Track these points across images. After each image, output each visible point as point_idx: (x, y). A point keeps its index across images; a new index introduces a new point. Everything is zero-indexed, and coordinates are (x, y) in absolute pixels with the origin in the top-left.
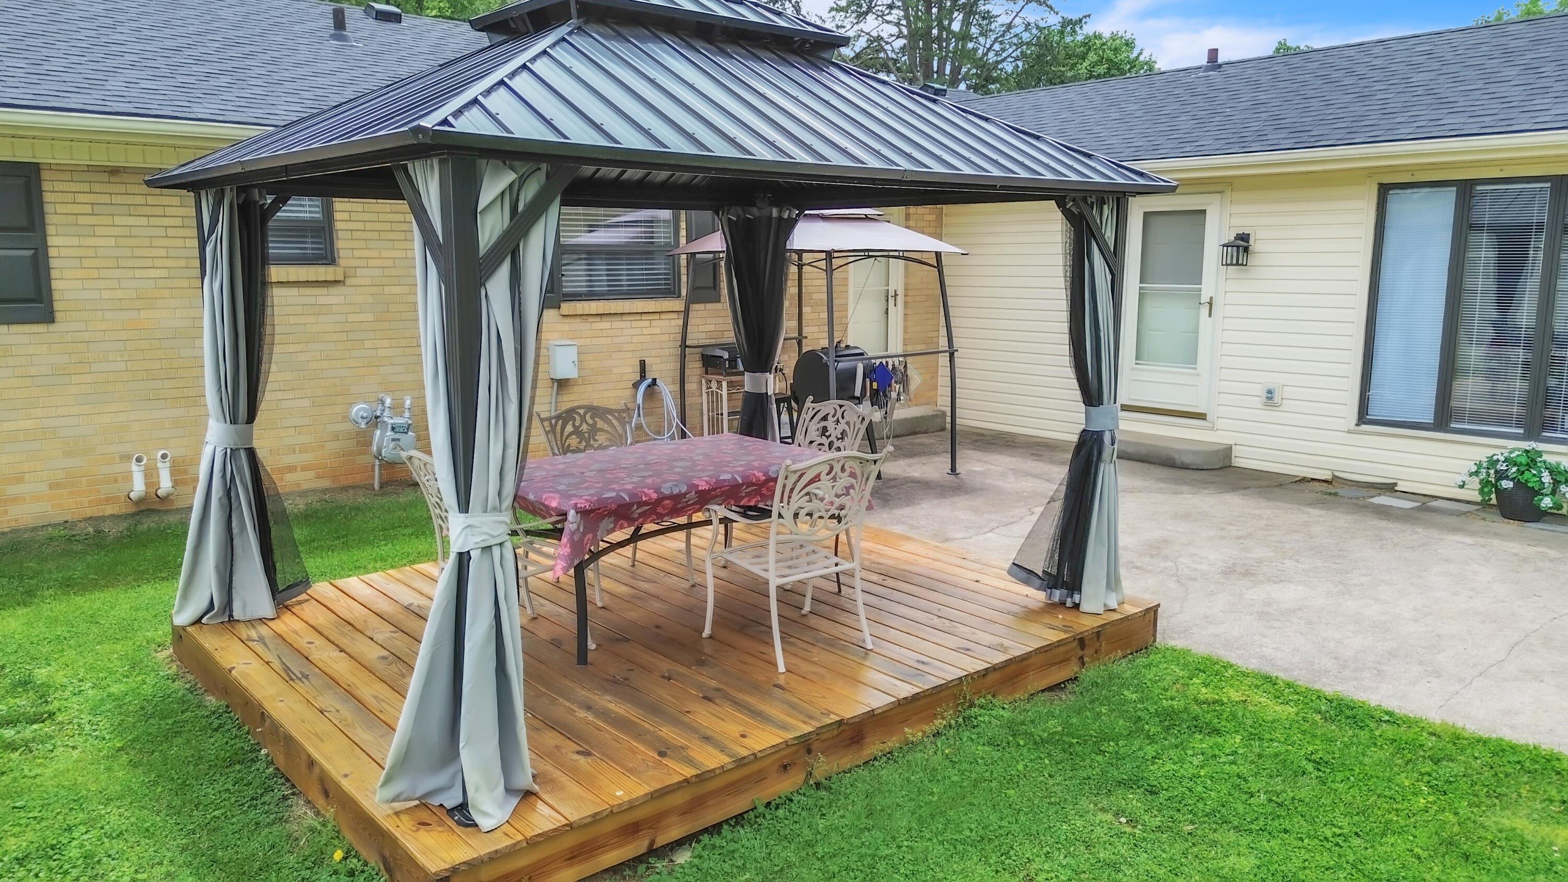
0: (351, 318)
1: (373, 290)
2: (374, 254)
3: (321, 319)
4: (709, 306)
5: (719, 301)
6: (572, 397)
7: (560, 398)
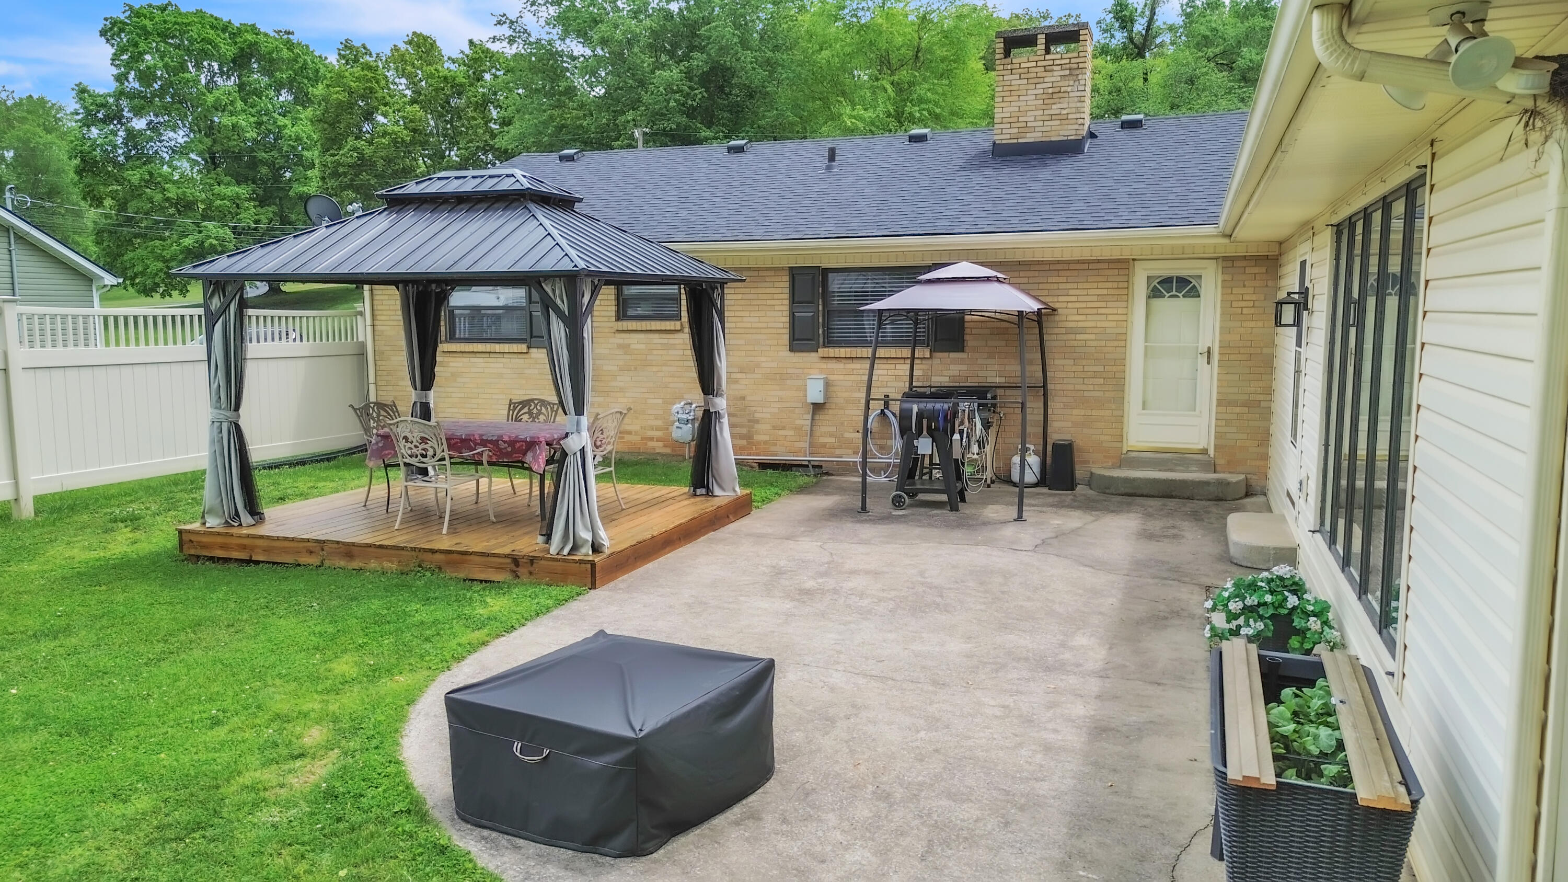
0: (686, 353)
3: (671, 352)
4: (953, 355)
5: (963, 351)
6: (827, 417)
7: (817, 417)
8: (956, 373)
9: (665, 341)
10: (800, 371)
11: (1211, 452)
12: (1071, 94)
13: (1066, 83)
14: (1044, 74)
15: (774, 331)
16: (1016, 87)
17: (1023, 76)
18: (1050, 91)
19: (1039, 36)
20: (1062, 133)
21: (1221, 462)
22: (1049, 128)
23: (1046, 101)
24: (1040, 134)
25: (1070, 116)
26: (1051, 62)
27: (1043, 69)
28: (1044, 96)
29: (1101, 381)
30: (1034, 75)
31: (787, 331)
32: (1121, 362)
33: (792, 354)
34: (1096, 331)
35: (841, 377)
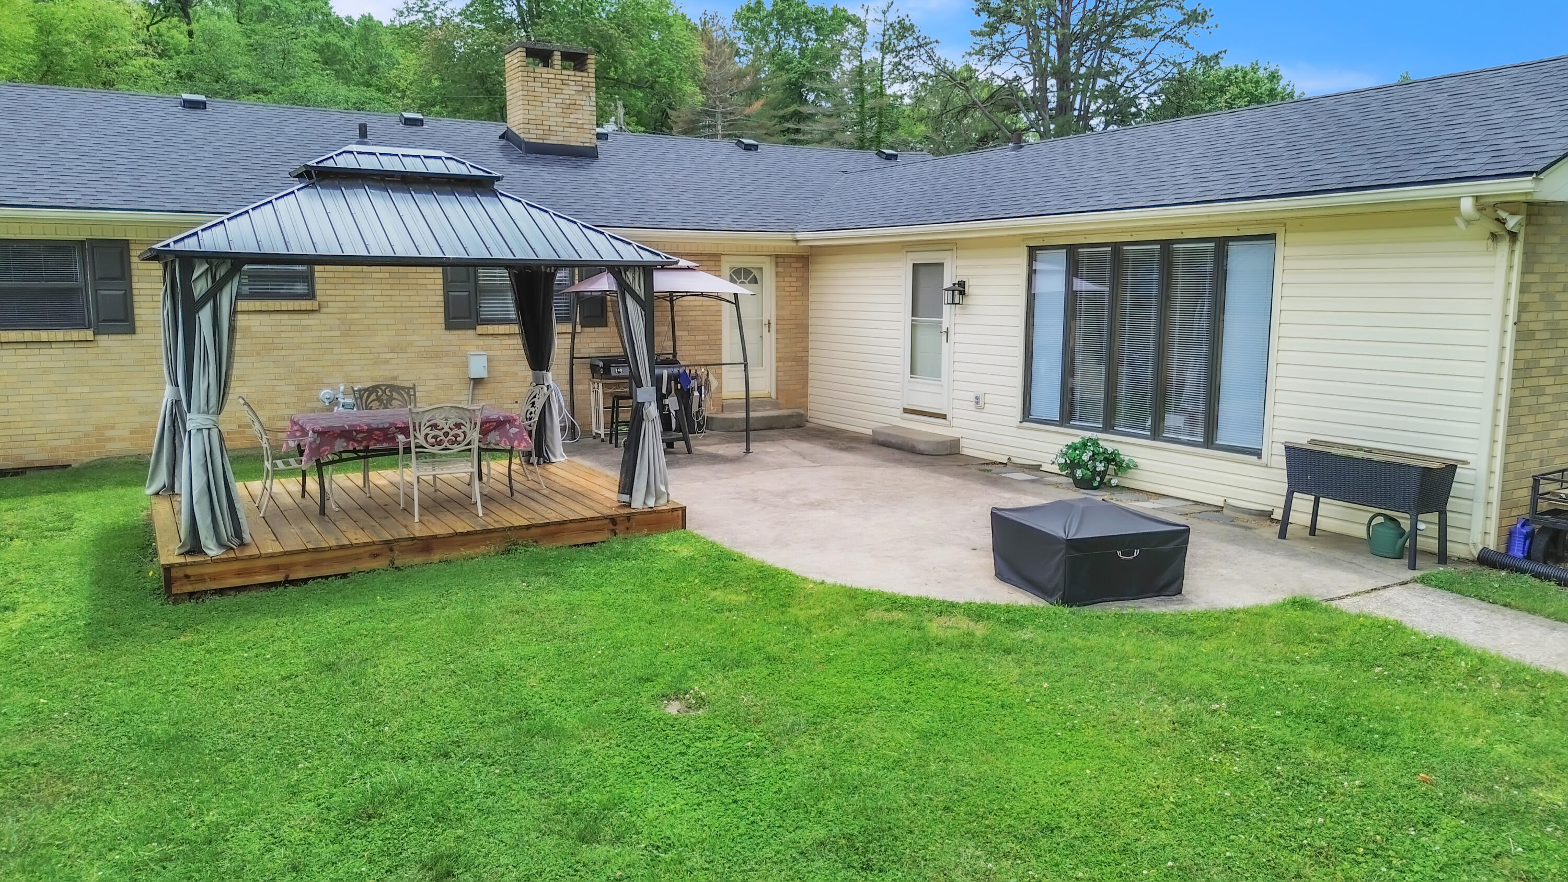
0: (324, 334)
1: (338, 316)
2: (342, 292)
3: (304, 334)
4: (597, 329)
5: (606, 326)
6: (486, 391)
7: (476, 392)
8: (601, 345)
9: (298, 322)
10: (457, 348)
11: (774, 396)
12: (585, 108)
13: (580, 97)
14: (562, 87)
15: (427, 310)
16: (539, 94)
17: (544, 85)
18: (568, 102)
19: (555, 53)
20: (579, 140)
21: (781, 401)
22: (568, 134)
23: (565, 110)
24: (562, 138)
25: (585, 126)
26: (567, 77)
27: (560, 82)
28: (563, 106)
29: (707, 347)
30: (554, 86)
31: (442, 310)
32: (719, 332)
33: (448, 332)
34: (702, 308)
35: (499, 353)
